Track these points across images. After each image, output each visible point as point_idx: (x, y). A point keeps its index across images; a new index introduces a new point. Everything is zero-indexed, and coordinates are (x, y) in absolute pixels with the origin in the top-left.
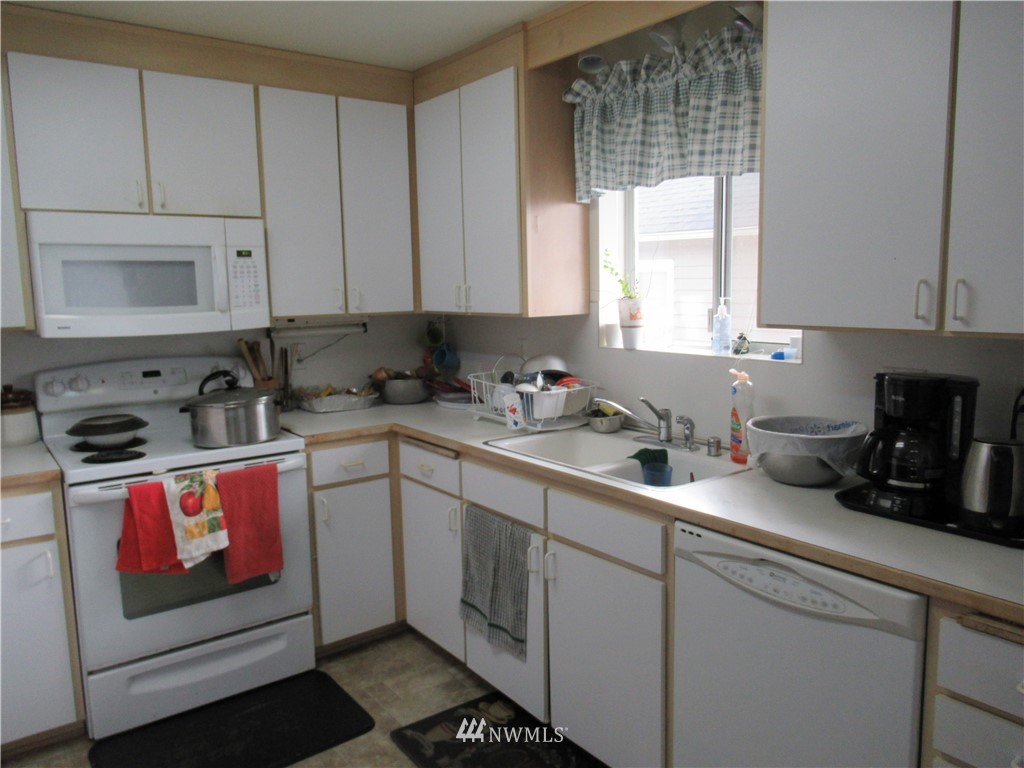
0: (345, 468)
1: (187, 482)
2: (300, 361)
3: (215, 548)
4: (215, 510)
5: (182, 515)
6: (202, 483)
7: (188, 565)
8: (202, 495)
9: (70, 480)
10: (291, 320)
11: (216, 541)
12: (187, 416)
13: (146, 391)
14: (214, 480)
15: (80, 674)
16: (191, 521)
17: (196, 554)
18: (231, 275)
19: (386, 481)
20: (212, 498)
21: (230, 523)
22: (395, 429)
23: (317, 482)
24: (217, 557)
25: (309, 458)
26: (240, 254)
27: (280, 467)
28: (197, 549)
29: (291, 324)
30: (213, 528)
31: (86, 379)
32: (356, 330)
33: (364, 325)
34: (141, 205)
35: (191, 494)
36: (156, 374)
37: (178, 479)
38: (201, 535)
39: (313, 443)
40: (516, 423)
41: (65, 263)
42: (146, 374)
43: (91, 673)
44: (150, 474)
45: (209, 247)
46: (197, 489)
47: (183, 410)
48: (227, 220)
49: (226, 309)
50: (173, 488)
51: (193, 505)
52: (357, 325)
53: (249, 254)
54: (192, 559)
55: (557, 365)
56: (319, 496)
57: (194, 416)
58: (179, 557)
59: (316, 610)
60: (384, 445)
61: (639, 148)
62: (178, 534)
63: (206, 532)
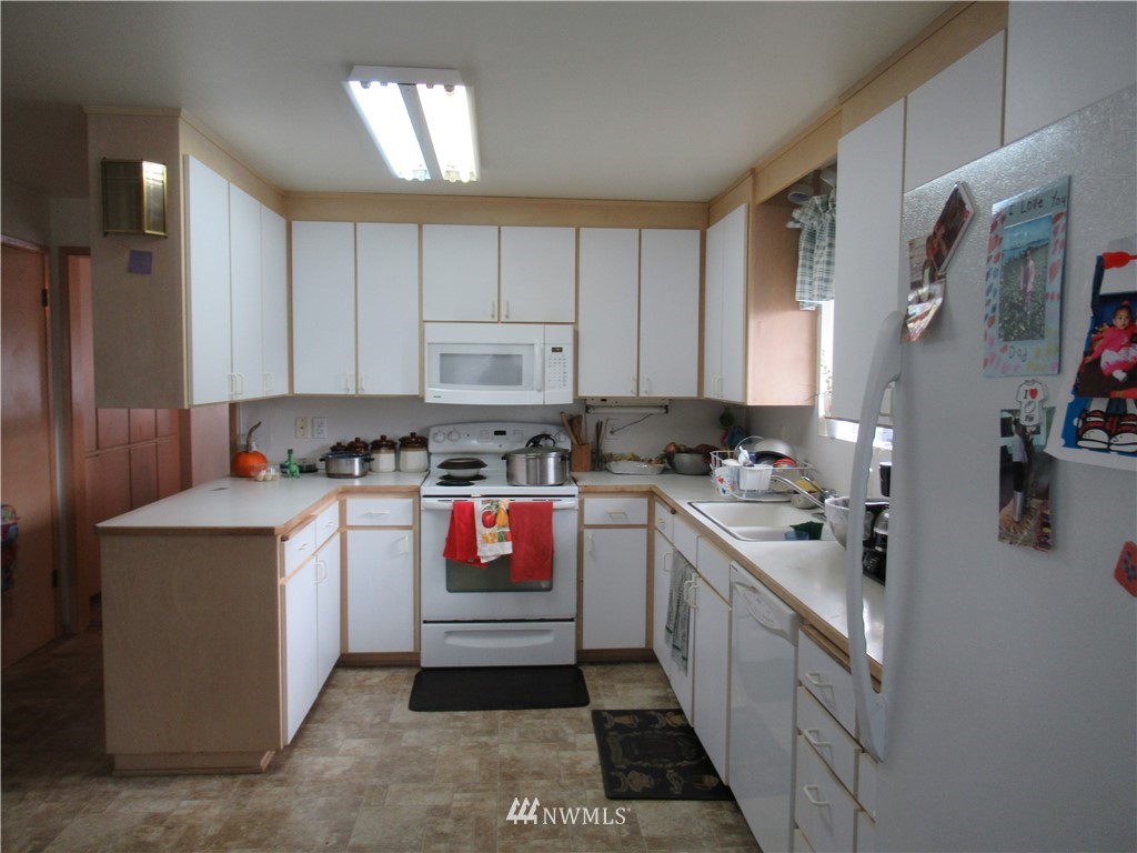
0: (610, 514)
1: (488, 505)
2: (612, 432)
3: (502, 553)
4: (504, 527)
5: (482, 526)
6: (497, 506)
7: (483, 561)
8: (496, 514)
9: (423, 493)
10: (604, 400)
11: (502, 548)
12: (505, 461)
13: (494, 445)
14: (507, 507)
15: (419, 621)
16: (488, 531)
17: (489, 554)
18: (547, 365)
19: (645, 530)
20: (503, 518)
21: (514, 536)
22: (654, 489)
23: (587, 521)
24: (504, 559)
25: (581, 503)
26: (554, 350)
27: (556, 505)
28: (490, 551)
29: (604, 403)
30: (502, 538)
31: (459, 434)
32: (657, 411)
33: (666, 407)
34: (493, 316)
35: (489, 513)
36: (503, 433)
37: (484, 502)
38: (493, 542)
39: (585, 492)
40: (724, 491)
41: (442, 355)
42: (497, 433)
43: (425, 622)
44: (469, 496)
45: (533, 345)
46: (494, 510)
47: (503, 458)
48: (547, 326)
49: (542, 389)
50: (480, 507)
51: (489, 522)
52: (661, 407)
53: (560, 350)
54: (487, 557)
55: (781, 449)
56: (588, 533)
57: (508, 464)
58: (479, 554)
59: (578, 619)
60: (644, 502)
61: (825, 267)
62: (479, 538)
63: (496, 540)
